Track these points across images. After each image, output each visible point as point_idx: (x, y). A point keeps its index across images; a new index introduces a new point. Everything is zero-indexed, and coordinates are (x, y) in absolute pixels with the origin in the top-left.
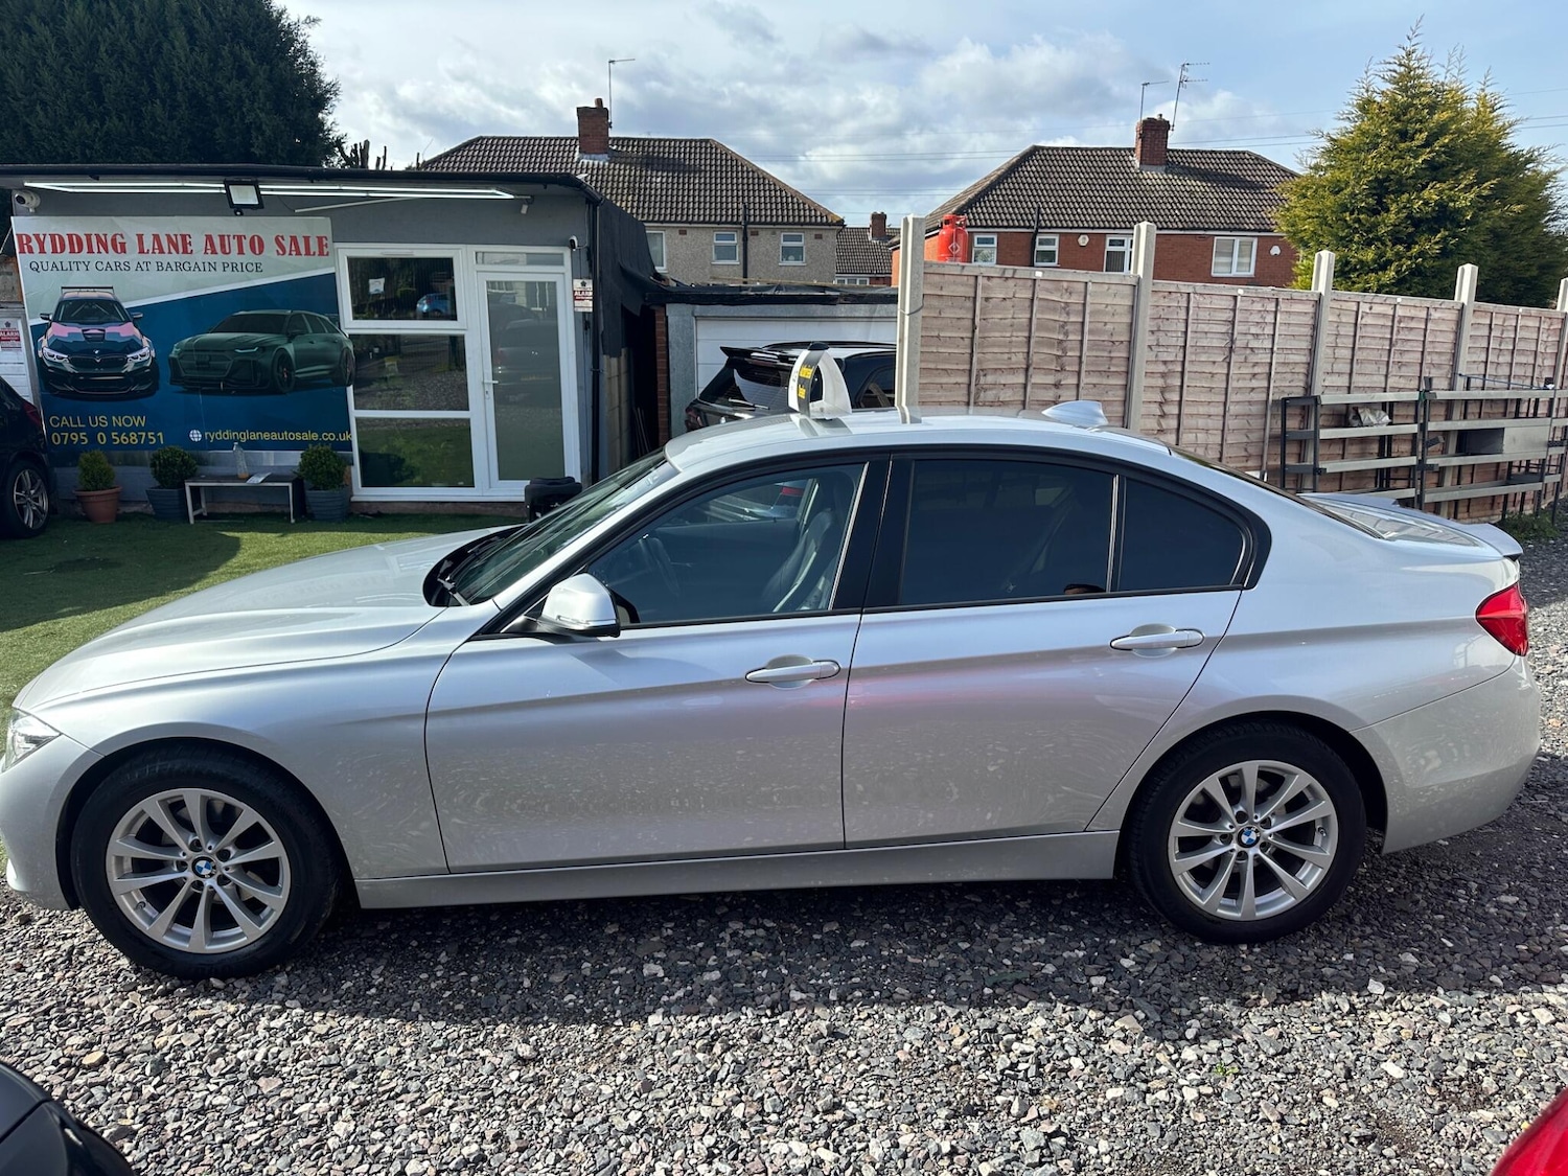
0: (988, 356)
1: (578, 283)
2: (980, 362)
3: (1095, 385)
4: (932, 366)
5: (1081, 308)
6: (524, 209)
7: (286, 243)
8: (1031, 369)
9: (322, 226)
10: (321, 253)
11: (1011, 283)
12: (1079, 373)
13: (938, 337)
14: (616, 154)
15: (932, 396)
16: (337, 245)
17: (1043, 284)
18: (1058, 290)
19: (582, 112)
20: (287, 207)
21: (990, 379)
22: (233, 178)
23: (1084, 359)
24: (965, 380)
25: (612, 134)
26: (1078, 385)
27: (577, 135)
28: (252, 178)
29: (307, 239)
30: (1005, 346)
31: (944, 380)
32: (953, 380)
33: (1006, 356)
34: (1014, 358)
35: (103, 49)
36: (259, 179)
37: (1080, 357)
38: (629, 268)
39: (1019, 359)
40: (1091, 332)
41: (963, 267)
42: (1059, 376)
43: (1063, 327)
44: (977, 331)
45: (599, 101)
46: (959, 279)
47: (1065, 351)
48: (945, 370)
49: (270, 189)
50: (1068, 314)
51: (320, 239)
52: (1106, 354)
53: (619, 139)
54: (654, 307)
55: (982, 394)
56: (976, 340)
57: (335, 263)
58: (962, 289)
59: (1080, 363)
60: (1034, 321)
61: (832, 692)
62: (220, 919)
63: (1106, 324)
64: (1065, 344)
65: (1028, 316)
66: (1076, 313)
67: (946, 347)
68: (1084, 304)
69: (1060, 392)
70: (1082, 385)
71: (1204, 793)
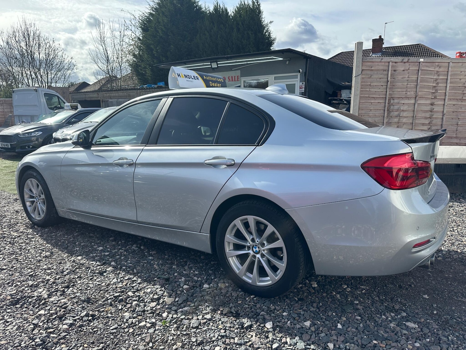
0: (395, 92)
1: (301, 83)
2: (390, 94)
3: (454, 105)
4: (367, 96)
5: (446, 73)
6: (287, 63)
7: (230, 78)
8: (417, 98)
9: (238, 73)
10: (238, 80)
11: (407, 64)
12: (445, 100)
13: (370, 85)
14: (385, 52)
15: (366, 107)
16: (242, 78)
17: (424, 64)
18: (432, 66)
19: (374, 41)
20: (230, 68)
21: (396, 101)
22: (212, 60)
23: (447, 93)
24: (384, 101)
25: (384, 46)
26: (444, 104)
27: (372, 48)
28: (215, 60)
29: (235, 77)
30: (404, 88)
31: (373, 101)
32: (377, 101)
33: (405, 92)
34: (408, 93)
37: (446, 93)
39: (412, 93)
40: (451, 83)
41: (382, 59)
42: (433, 101)
43: (436, 81)
44: (389, 83)
45: (380, 36)
46: (380, 64)
47: (436, 90)
48: (374, 97)
50: (438, 75)
51: (238, 76)
52: (461, 92)
53: (386, 48)
55: (392, 107)
56: (389, 86)
57: (241, 83)
58: (382, 67)
59: (446, 95)
60: (419, 78)
63: (460, 79)
64: (437, 88)
65: (417, 77)
66: (444, 75)
67: (373, 89)
68: (448, 71)
69: (433, 107)
70: (446, 104)
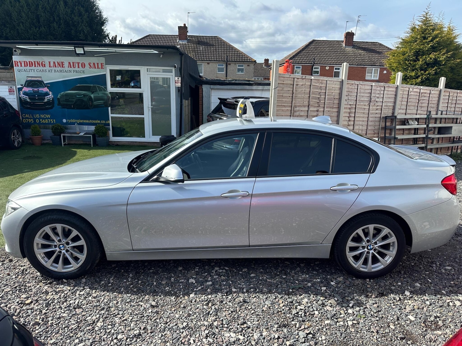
0: (297, 102)
1: (176, 78)
2: (294, 103)
3: (329, 111)
4: (280, 104)
5: (325, 88)
6: (161, 56)
7: (92, 65)
8: (310, 106)
9: (102, 60)
10: (102, 68)
11: (304, 80)
12: (324, 107)
13: (282, 96)
14: (189, 40)
15: (280, 113)
16: (107, 66)
17: (314, 81)
18: (318, 82)
19: (180, 28)
20: (92, 54)
21: (297, 109)
22: (77, 45)
23: (326, 103)
24: (290, 109)
25: (188, 34)
26: (324, 111)
27: (178, 34)
28: (82, 46)
29: (98, 64)
30: (302, 99)
31: (283, 109)
32: (286, 109)
33: (302, 102)
34: (305, 103)
35: (40, 7)
36: (84, 46)
37: (325, 103)
38: (191, 74)
39: (306, 103)
40: (328, 95)
42: (318, 108)
43: (320, 93)
44: (294, 94)
45: (185, 25)
46: (289, 79)
47: (320, 101)
48: (284, 106)
49: (87, 49)
50: (321, 90)
51: (102, 64)
52: (332, 102)
53: (190, 36)
54: (199, 86)
55: (295, 113)
56: (294, 97)
57: (106, 71)
58: (290, 82)
59: (325, 104)
60: (311, 92)
61: (247, 201)
62: (66, 262)
63: (332, 93)
64: (320, 99)
65: (309, 90)
66: (324, 89)
67: (285, 99)
68: (326, 87)
69: (318, 113)
70: (325, 111)
71: (357, 233)
